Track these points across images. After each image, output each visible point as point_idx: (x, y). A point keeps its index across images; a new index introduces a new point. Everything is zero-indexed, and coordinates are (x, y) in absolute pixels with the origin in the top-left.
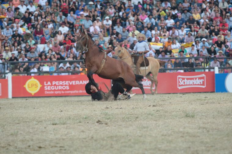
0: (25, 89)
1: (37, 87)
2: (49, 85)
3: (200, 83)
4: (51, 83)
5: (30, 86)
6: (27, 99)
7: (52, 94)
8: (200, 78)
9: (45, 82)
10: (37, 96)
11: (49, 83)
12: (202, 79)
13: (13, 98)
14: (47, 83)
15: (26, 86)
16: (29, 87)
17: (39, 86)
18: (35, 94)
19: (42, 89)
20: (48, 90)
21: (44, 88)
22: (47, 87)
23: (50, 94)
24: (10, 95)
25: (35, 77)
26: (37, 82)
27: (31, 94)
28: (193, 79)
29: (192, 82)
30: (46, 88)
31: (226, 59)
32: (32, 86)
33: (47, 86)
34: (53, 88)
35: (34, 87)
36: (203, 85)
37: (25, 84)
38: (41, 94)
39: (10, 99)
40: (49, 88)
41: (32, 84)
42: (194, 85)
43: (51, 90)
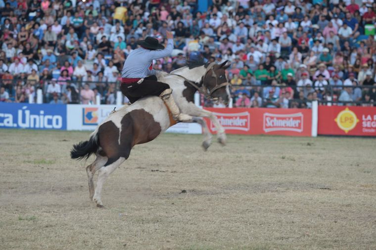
0: (335, 124)
1: (352, 122)
2: (369, 120)
4: (372, 117)
5: (343, 120)
7: (373, 133)
9: (364, 117)
10: (351, 135)
11: (369, 117)
13: (319, 135)
14: (366, 117)
15: (338, 120)
16: (341, 122)
17: (356, 120)
18: (350, 131)
19: (359, 125)
20: (367, 128)
21: (362, 124)
22: (367, 123)
23: (371, 133)
24: (314, 132)
25: (350, 109)
26: (352, 114)
27: (343, 131)
30: (364, 124)
32: (346, 120)
33: (367, 121)
34: (374, 124)
35: (348, 122)
37: (336, 116)
38: (357, 133)
39: (313, 137)
40: (368, 124)
41: (346, 118)
43: (371, 128)
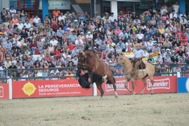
0: (22, 91)
2: (42, 88)
3: (166, 85)
4: (44, 86)
5: (27, 89)
6: (25, 99)
7: (45, 95)
8: (165, 81)
9: (39, 86)
10: (33, 97)
11: (42, 86)
12: (167, 82)
13: (13, 99)
14: (40, 86)
15: (24, 89)
16: (26, 90)
17: (35, 89)
18: (31, 95)
19: (37, 91)
20: (41, 92)
21: (39, 91)
22: (41, 90)
23: (43, 95)
24: (11, 97)
25: (31, 82)
27: (28, 95)
28: (159, 82)
29: (159, 85)
30: (40, 91)
31: (186, 65)
32: (28, 89)
33: (41, 89)
34: (45, 90)
35: (30, 90)
36: (168, 86)
37: (22, 87)
38: (35, 96)
39: (11, 100)
40: (42, 91)
42: (160, 87)
43: (44, 92)
